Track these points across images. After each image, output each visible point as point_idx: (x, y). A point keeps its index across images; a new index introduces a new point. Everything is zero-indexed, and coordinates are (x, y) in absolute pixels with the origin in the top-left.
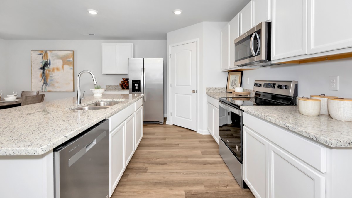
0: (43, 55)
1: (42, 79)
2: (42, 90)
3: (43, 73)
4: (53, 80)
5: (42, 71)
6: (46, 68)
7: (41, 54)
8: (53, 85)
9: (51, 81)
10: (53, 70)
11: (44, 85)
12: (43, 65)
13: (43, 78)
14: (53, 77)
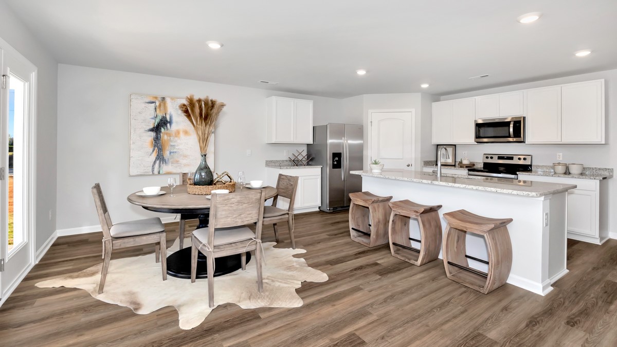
0: (157, 104)
1: (153, 151)
2: (153, 171)
3: (157, 139)
4: (176, 152)
5: (153, 134)
6: (162, 130)
7: (153, 103)
8: (177, 162)
9: (172, 154)
10: (178, 132)
11: (158, 162)
12: (156, 124)
13: (156, 148)
14: (176, 147)
